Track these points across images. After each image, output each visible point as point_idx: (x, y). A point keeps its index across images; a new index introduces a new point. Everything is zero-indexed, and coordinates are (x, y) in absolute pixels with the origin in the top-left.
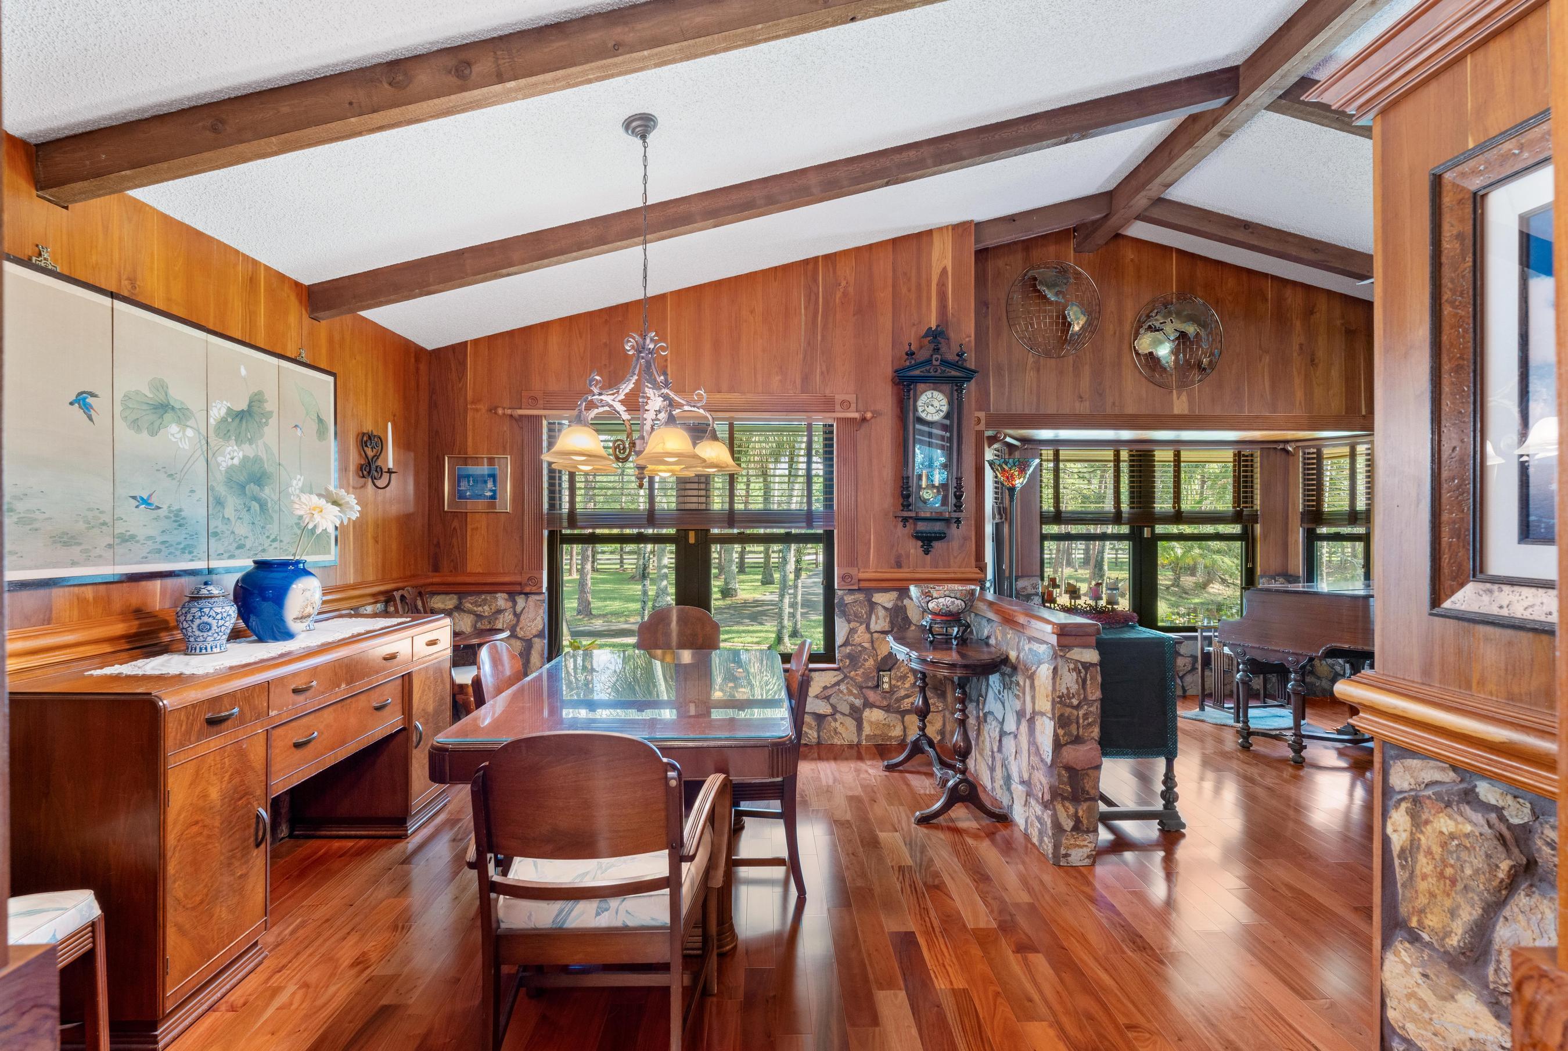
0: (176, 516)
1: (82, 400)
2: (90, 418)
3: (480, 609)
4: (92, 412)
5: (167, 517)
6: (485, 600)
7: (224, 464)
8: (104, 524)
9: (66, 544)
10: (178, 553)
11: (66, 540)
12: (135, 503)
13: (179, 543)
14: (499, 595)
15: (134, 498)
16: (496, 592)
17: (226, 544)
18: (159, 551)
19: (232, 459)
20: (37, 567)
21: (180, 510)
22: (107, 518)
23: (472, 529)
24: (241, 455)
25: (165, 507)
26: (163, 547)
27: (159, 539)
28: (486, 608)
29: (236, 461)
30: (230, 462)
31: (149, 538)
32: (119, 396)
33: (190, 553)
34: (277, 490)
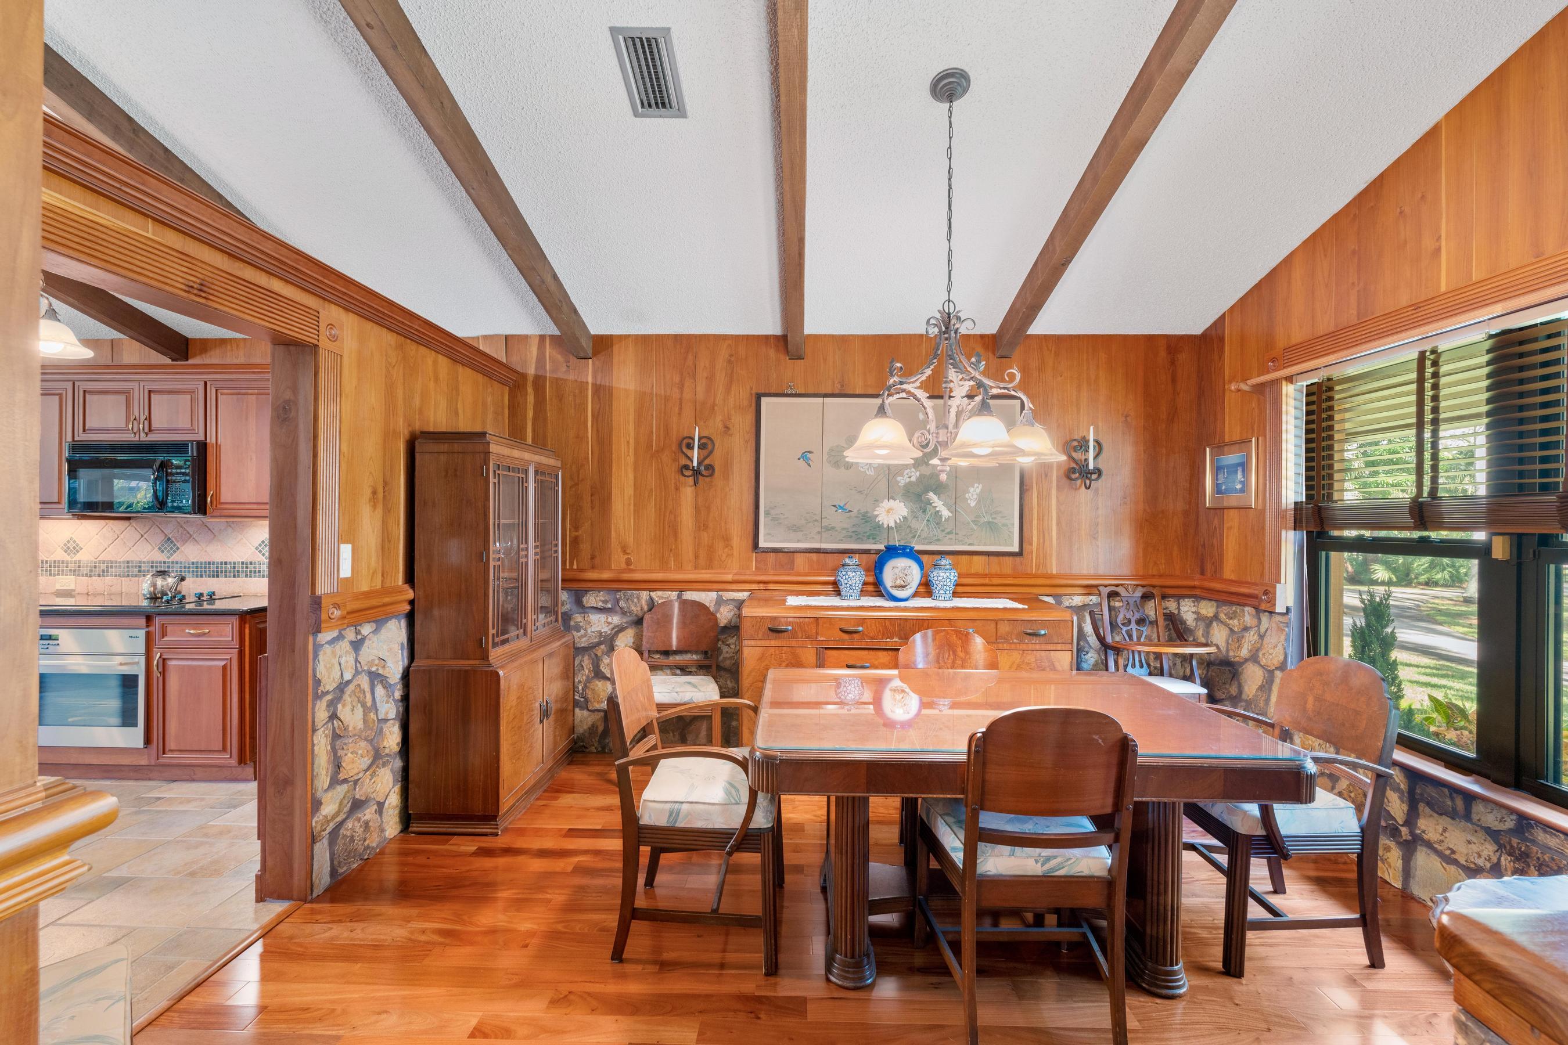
0: (863, 516)
1: (805, 456)
2: (809, 465)
3: (1231, 621)
4: (810, 462)
5: (857, 517)
6: (1235, 612)
7: (903, 482)
8: (816, 521)
9: (795, 531)
10: (865, 538)
11: (795, 528)
12: (834, 509)
13: (866, 533)
14: (1247, 609)
15: (835, 506)
16: (1244, 605)
17: (903, 534)
18: (851, 537)
19: (910, 477)
20: (780, 542)
21: (867, 512)
22: (818, 518)
23: (1228, 529)
24: (918, 474)
25: (855, 511)
26: (853, 534)
27: (851, 530)
28: (1236, 622)
29: (913, 479)
30: (908, 480)
31: (843, 529)
32: (826, 449)
33: (873, 539)
34: (954, 497)
